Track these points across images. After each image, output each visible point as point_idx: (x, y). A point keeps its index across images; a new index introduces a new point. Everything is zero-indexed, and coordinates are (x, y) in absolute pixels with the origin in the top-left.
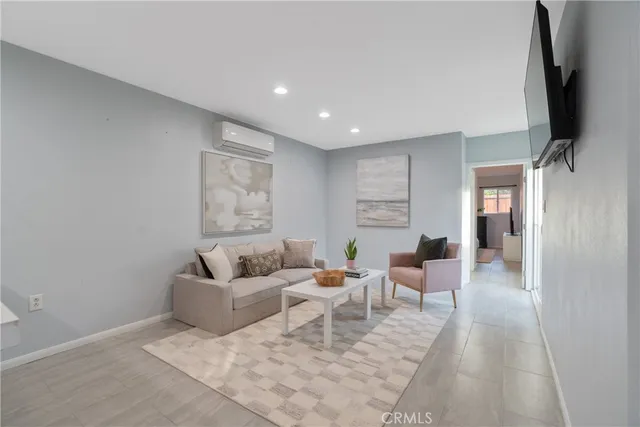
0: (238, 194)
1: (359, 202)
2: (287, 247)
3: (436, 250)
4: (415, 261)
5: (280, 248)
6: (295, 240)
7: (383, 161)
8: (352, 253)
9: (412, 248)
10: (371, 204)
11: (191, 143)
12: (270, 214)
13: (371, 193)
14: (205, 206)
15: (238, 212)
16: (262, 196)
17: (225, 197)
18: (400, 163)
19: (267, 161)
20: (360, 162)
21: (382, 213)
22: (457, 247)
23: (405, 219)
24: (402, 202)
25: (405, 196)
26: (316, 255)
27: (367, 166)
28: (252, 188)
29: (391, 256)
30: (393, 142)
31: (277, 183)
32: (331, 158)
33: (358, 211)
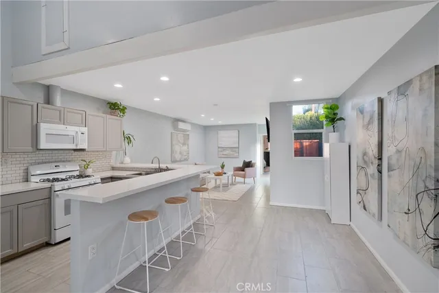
0: (181, 147)
1: (219, 147)
3: (248, 165)
4: (242, 169)
8: (223, 167)
9: (241, 165)
10: (224, 149)
12: (188, 153)
13: (223, 144)
14: (172, 152)
15: (180, 153)
16: (186, 147)
18: (236, 134)
19: (188, 133)
21: (227, 152)
22: (255, 163)
23: (237, 154)
24: (236, 148)
25: (237, 146)
27: (222, 134)
28: (184, 144)
29: (234, 168)
30: (231, 125)
31: (190, 141)
32: (206, 129)
33: (218, 151)
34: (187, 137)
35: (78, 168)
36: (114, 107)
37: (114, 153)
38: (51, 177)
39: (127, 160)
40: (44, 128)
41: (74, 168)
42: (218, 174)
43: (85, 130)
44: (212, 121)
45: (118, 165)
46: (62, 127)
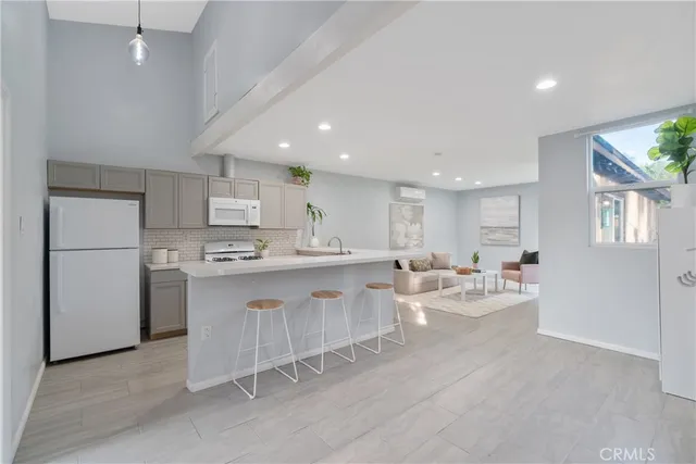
0: (407, 226)
1: (482, 228)
2: (434, 256)
4: (516, 267)
5: (431, 258)
6: (439, 252)
7: (499, 199)
8: (476, 259)
9: (517, 259)
10: (492, 229)
11: (384, 199)
12: (422, 236)
13: (491, 221)
14: (391, 233)
16: (418, 225)
17: (400, 228)
18: (513, 202)
19: (421, 204)
20: (483, 200)
21: (498, 236)
23: (517, 240)
24: (514, 228)
25: (516, 224)
26: (452, 262)
27: (487, 203)
28: (413, 222)
29: (503, 263)
30: (506, 186)
31: (426, 218)
32: (460, 196)
33: (481, 234)
34: (418, 212)
35: (253, 249)
36: (298, 174)
37: (299, 233)
38: (222, 256)
39: (315, 241)
40: (215, 202)
41: (250, 248)
42: (463, 272)
43: (257, 203)
44: (459, 182)
45: (305, 249)
46: (233, 200)
